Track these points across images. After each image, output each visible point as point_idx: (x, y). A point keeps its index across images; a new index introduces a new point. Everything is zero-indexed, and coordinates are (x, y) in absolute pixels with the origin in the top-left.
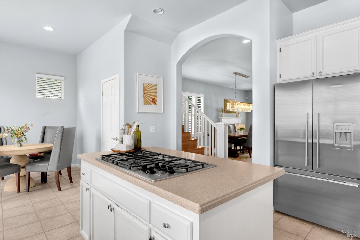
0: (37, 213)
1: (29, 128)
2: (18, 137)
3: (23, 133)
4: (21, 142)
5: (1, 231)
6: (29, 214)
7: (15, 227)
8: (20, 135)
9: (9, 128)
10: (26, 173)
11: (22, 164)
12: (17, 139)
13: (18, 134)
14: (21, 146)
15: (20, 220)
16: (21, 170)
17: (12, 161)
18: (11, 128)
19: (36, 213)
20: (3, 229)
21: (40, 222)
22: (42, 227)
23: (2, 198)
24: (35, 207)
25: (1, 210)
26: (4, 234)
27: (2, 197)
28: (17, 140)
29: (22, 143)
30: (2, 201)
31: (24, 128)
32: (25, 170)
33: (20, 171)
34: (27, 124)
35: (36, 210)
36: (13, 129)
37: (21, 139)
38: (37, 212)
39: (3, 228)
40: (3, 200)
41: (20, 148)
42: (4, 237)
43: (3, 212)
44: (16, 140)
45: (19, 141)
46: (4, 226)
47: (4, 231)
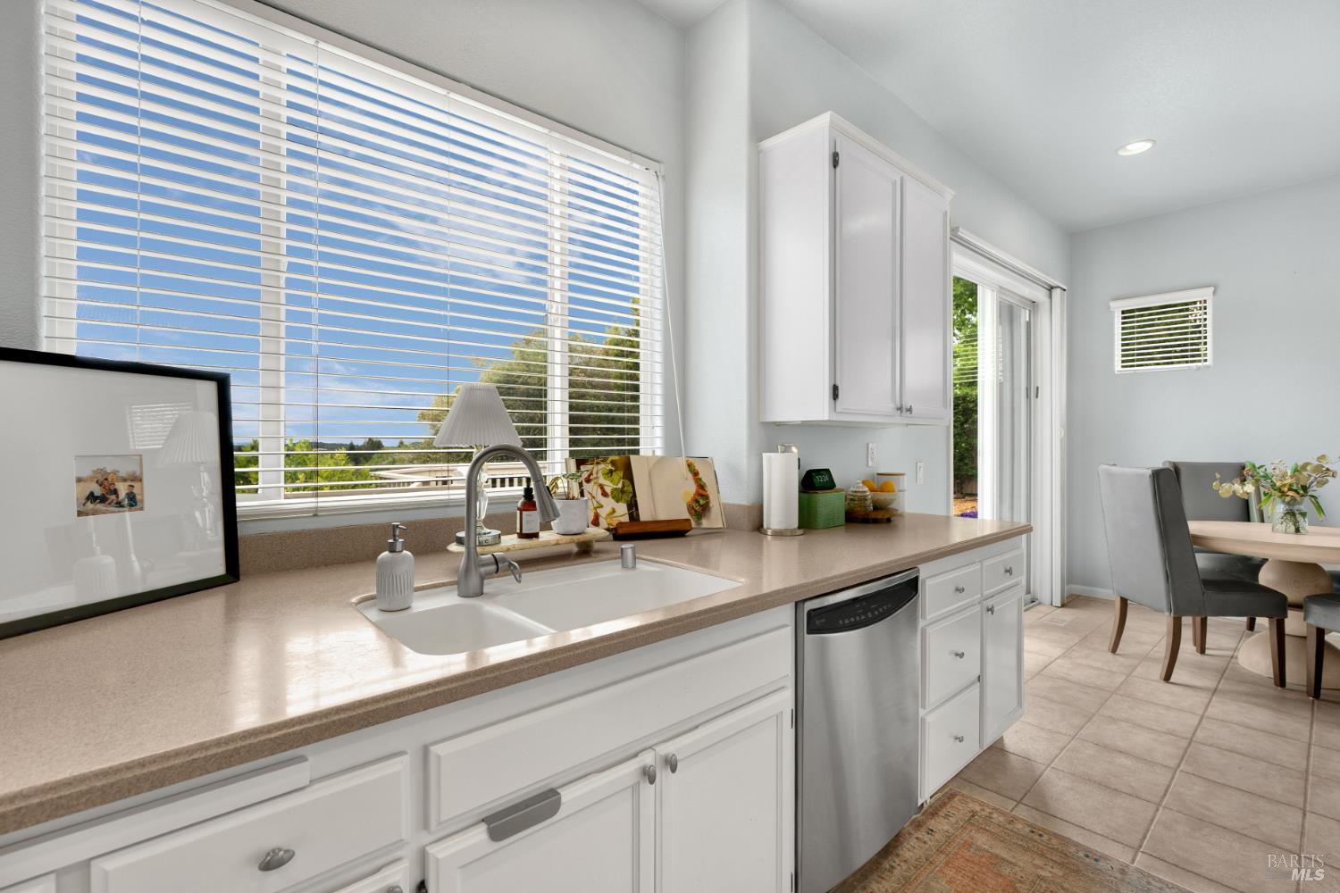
0: (1310, 782)
1: (1328, 469)
2: (1288, 499)
3: (1305, 488)
4: (1299, 518)
5: (1172, 766)
6: (1279, 767)
7: (1212, 778)
8: (1291, 493)
9: (1257, 466)
10: (1305, 629)
11: (1292, 595)
12: (1282, 506)
13: (1286, 489)
14: (1297, 531)
15: (1240, 768)
16: (1291, 613)
17: (1266, 577)
18: (1263, 469)
19: (1307, 780)
20: (1179, 766)
21: (1304, 815)
22: (1302, 834)
23: (1219, 682)
24: (1312, 759)
25: (1201, 713)
26: (1173, 778)
27: (1221, 679)
28: (1282, 510)
29: (1304, 523)
30: (1215, 690)
31: (1308, 468)
32: (1305, 619)
33: (1286, 617)
34: (1323, 457)
35: (1311, 770)
36: (1269, 471)
37: (1296, 507)
38: (1310, 777)
39: (1180, 763)
40: (1220, 686)
41: (1293, 539)
42: (1169, 786)
43: (1204, 721)
44: (1281, 508)
45: (1291, 514)
46: (1185, 758)
47: (1178, 772)
